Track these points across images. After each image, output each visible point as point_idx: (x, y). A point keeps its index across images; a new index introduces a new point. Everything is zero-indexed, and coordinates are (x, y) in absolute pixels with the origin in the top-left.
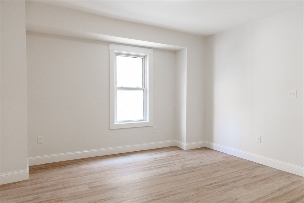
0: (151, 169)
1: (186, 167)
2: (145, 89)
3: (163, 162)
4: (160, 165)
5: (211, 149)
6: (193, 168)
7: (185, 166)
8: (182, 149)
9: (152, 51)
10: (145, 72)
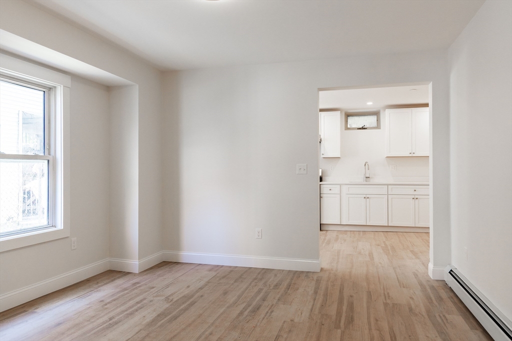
0: (116, 323)
1: (175, 300)
2: (50, 158)
3: (124, 303)
4: (126, 310)
5: (177, 263)
6: (186, 298)
7: (171, 298)
8: (129, 273)
9: (67, 80)
10: (49, 123)
